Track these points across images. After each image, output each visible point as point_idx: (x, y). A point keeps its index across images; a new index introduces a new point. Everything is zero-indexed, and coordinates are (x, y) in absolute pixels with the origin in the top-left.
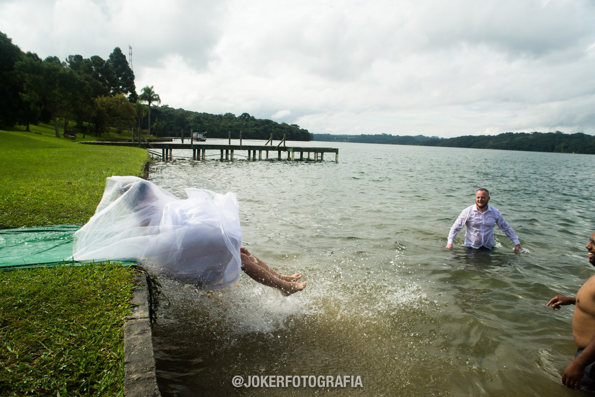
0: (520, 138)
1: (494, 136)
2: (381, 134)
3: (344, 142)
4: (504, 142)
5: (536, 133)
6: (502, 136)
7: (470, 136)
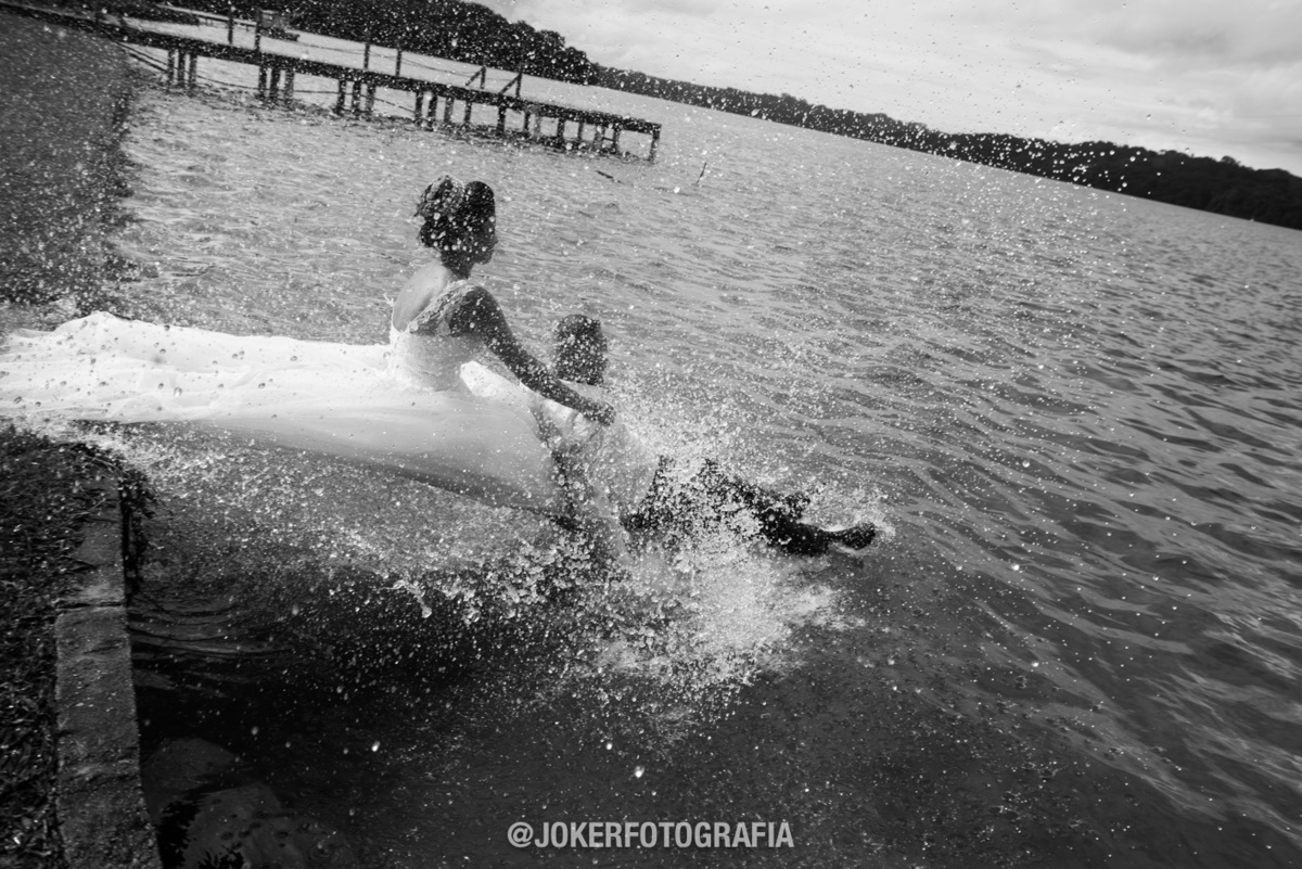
1: (1068, 146)
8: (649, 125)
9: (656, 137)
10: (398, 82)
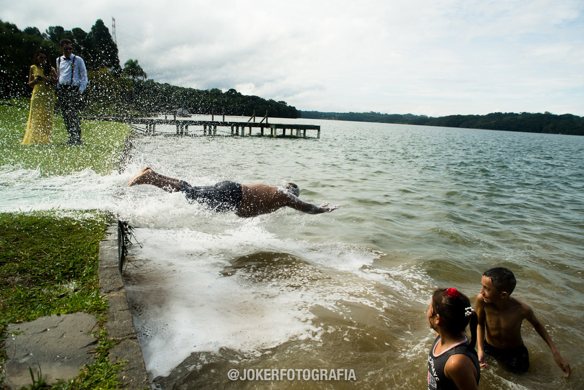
0: (508, 118)
1: (483, 116)
2: (369, 112)
3: (332, 119)
4: (493, 122)
5: (525, 113)
6: (491, 116)
7: (458, 115)
8: (317, 126)
9: (319, 130)
10: (225, 124)
